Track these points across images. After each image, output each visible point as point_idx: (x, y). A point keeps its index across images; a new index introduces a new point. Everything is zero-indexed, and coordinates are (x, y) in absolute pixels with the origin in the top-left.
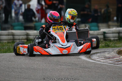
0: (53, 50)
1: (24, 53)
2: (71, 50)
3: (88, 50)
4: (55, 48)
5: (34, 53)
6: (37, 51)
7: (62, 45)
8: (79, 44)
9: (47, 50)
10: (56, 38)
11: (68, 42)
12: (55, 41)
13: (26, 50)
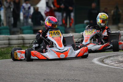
0: (50, 54)
1: (22, 59)
2: (68, 54)
3: (85, 54)
4: (53, 52)
5: (31, 58)
6: (35, 55)
7: (59, 49)
8: (76, 48)
9: (45, 54)
10: (53, 42)
11: (65, 46)
12: (52, 45)
13: (23, 55)
